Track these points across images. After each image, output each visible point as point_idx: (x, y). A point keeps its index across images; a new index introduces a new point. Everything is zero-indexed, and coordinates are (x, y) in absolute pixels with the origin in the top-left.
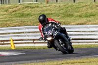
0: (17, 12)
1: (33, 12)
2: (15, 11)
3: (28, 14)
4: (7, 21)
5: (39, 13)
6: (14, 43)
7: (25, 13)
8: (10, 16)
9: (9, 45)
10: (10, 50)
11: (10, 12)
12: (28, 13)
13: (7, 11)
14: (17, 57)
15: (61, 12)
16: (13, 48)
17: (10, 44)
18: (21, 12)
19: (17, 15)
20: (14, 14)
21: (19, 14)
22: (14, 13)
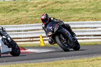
0: (47, 8)
1: (63, 8)
2: (45, 6)
3: (58, 10)
4: (36, 17)
5: (69, 8)
6: (44, 40)
7: (54, 8)
9: (39, 42)
10: (39, 47)
11: (40, 8)
12: (58, 8)
14: (47, 54)
15: (92, 7)
17: (39, 40)
18: (50, 7)
19: (47, 11)
20: (44, 10)
21: (49, 9)
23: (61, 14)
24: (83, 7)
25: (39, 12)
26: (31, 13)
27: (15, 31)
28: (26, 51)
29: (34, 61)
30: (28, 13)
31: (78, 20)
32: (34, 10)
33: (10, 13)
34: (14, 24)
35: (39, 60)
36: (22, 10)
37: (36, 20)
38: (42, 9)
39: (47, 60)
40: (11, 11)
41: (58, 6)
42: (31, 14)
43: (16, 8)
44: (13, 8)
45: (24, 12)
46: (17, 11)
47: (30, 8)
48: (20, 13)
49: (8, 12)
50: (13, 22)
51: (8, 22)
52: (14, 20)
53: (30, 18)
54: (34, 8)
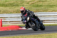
23: (42, 8)
24: (55, 4)
25: (30, 6)
27: (16, 17)
28: (23, 28)
29: (27, 34)
31: (52, 12)
32: (27, 5)
33: (13, 7)
34: (16, 13)
35: (30, 34)
36: (20, 5)
38: (32, 5)
39: (34, 34)
40: (14, 6)
41: (41, 3)
43: (17, 4)
44: (15, 4)
46: (17, 6)
47: (25, 4)
48: (19, 7)
49: (12, 6)
50: (15, 12)
51: (12, 12)
52: (15, 11)
54: (27, 4)
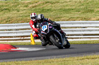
1: (54, 8)
2: (35, 6)
3: (48, 10)
4: (27, 16)
5: (59, 8)
8: (30, 12)
9: (29, 41)
10: (30, 46)
11: (30, 8)
12: (48, 8)
13: (26, 6)
14: (38, 53)
15: (81, 7)
16: (33, 43)
17: (30, 39)
18: (41, 7)
19: (38, 10)
20: (35, 10)
21: (39, 9)
22: (34, 8)
23: (51, 13)
24: (73, 7)
26: (22, 12)
29: (25, 59)
30: (19, 13)
31: (68, 20)
32: (25, 10)
36: (13, 10)
37: (27, 19)
39: (37, 58)
40: (2, 10)
41: (49, 6)
42: (22, 14)
44: (5, 8)
45: (15, 12)
47: (21, 8)
48: (11, 12)
50: (5, 21)
53: (21, 18)
